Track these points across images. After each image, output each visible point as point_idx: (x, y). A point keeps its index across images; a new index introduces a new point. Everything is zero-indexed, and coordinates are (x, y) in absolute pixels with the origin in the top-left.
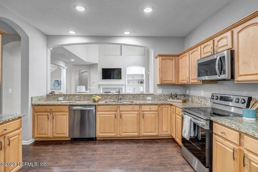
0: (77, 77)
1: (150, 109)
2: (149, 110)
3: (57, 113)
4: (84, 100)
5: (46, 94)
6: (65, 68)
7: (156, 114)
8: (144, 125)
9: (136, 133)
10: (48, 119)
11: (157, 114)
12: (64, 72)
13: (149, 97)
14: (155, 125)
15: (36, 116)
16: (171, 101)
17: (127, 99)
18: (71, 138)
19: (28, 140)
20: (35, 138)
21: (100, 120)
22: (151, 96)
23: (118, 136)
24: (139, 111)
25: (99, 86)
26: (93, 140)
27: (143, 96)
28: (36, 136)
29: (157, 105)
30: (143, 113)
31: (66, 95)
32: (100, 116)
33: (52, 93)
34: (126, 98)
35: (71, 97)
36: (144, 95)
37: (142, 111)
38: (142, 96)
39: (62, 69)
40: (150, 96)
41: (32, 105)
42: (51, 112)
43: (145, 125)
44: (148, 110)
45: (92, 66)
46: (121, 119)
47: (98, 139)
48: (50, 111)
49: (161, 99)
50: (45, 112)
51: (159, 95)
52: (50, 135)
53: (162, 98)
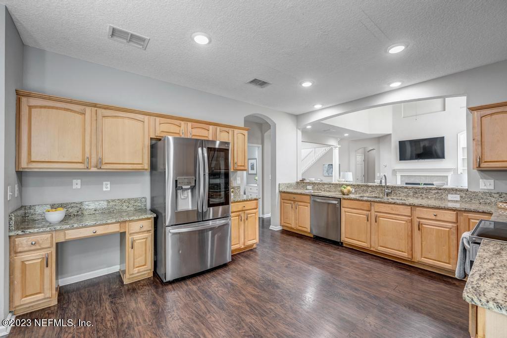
0: (360, 158)
1: (435, 215)
2: (434, 218)
3: (299, 203)
4: (335, 192)
5: (296, 180)
6: (337, 147)
7: (451, 228)
8: (422, 244)
9: (405, 252)
10: (292, 208)
11: (454, 228)
12: (336, 152)
13: (454, 196)
14: (449, 248)
15: (282, 204)
16: (503, 206)
17: (403, 194)
18: (314, 236)
19: (276, 226)
20: (283, 226)
21: (345, 219)
22: (458, 193)
23: (372, 249)
24: (410, 216)
25: (394, 172)
26: (338, 244)
27: (438, 193)
28: (282, 224)
29: (454, 210)
30: (419, 222)
31: (314, 183)
32: (346, 215)
33: (303, 180)
34: (400, 193)
35: (320, 186)
36: (440, 190)
37: (418, 218)
38: (436, 191)
39: (334, 148)
40: (456, 194)
41: (280, 192)
42: (295, 201)
43: (424, 243)
44: (430, 218)
45: (382, 139)
46: (376, 224)
47: (344, 245)
48: (293, 199)
49: (488, 201)
50: (290, 200)
51: (485, 193)
52: (293, 226)
53: (493, 200)
